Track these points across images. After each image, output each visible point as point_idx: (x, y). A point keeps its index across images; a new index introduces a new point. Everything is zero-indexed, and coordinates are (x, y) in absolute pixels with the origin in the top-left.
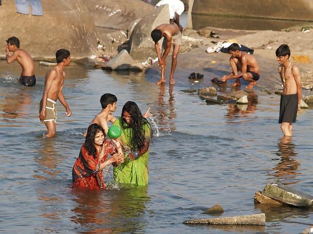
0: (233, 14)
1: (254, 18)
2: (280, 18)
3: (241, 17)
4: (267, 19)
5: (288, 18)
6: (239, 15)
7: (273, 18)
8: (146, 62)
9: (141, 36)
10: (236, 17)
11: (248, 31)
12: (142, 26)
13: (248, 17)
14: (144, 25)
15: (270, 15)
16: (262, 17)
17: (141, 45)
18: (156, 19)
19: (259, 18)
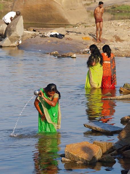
0: (30, 22)
1: (39, 24)
2: (52, 24)
3: (33, 24)
4: (46, 24)
5: (55, 24)
6: (32, 23)
7: (49, 24)
8: (16, 43)
9: (11, 31)
10: (31, 24)
11: (49, 29)
12: (11, 26)
13: (37, 24)
14: (12, 26)
15: (47, 22)
16: (43, 23)
17: (11, 35)
18: (18, 23)
19: (42, 24)
